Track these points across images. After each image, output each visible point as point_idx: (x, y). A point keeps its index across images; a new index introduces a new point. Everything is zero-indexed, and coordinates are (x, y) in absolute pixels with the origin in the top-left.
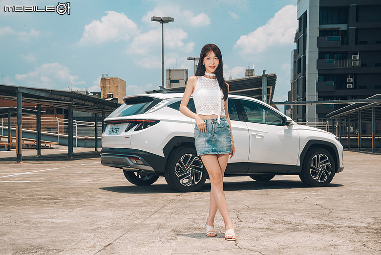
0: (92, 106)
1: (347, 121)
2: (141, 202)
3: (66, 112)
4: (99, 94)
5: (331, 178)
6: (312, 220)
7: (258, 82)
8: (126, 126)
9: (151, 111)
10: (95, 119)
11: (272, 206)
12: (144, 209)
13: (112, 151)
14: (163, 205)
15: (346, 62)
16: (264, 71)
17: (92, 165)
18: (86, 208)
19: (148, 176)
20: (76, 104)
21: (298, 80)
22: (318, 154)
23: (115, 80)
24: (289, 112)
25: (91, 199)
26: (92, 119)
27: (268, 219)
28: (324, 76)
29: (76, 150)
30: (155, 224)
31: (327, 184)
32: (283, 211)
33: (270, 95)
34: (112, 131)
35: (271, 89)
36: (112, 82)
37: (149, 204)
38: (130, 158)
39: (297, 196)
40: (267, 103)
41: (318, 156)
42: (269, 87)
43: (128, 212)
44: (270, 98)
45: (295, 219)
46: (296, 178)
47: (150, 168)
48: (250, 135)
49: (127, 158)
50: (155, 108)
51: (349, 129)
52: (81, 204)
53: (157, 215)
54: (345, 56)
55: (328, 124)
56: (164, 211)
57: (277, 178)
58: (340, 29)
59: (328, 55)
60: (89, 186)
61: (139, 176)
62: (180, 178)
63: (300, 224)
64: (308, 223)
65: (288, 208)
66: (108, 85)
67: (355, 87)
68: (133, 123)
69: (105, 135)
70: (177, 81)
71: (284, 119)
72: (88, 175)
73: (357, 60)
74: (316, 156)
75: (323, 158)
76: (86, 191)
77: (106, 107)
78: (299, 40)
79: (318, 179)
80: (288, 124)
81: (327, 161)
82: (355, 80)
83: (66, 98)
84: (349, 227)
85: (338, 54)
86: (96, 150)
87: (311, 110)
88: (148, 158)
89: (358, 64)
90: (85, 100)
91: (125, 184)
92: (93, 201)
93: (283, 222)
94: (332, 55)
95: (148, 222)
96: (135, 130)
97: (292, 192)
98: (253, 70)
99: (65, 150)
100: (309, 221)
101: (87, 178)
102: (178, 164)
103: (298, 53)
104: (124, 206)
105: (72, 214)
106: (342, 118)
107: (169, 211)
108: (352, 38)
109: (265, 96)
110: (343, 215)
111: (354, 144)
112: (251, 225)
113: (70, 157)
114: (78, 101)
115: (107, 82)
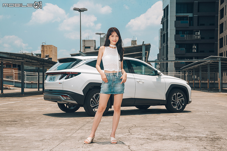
0: (36, 63)
1: (193, 72)
2: (69, 123)
3: (19, 66)
4: (40, 55)
5: (184, 107)
6: (174, 133)
7: (140, 48)
8: (60, 76)
9: (75, 67)
10: (38, 71)
11: (150, 125)
12: (72, 127)
13: (51, 92)
14: (83, 125)
15: (192, 36)
16: (143, 42)
17: (37, 100)
18: (35, 127)
19: (73, 107)
20: (26, 62)
21: (163, 47)
22: (176, 93)
23: (50, 46)
24: (158, 66)
25: (38, 121)
26: (35, 70)
27: (148, 132)
28: (179, 45)
29: (26, 90)
30: (79, 136)
31: (182, 111)
32: (156, 127)
33: (147, 56)
34: (51, 79)
35: (148, 53)
36: (48, 48)
37: (74, 124)
38: (62, 96)
39: (164, 119)
40: (145, 61)
41: (176, 94)
42: (146, 52)
43: (62, 129)
44: (147, 58)
45: (164, 132)
46: (163, 107)
47: (75, 102)
48: (136, 82)
49: (60, 96)
50: (78, 65)
51: (194, 77)
52: (32, 124)
53: (80, 131)
54: (191, 32)
55: (181, 74)
56: (84, 128)
57: (151, 107)
58: (188, 16)
59: (181, 32)
60: (36, 113)
61: (68, 106)
62: (93, 108)
63: (167, 136)
64: (171, 135)
65: (159, 126)
66: (45, 50)
67: (197, 52)
68: (64, 75)
69: (47, 82)
70: (89, 47)
71: (156, 72)
72: (35, 106)
73: (198, 35)
74: (175, 94)
75: (179, 95)
76: (34, 116)
77: (45, 63)
78: (164, 22)
79: (176, 108)
80: (158, 75)
81: (182, 97)
82: (197, 47)
83: (20, 58)
84: (196, 137)
85: (187, 32)
86: (39, 90)
87: (171, 65)
88: (74, 96)
89: (199, 38)
90: (32, 59)
91: (58, 111)
92: (39, 122)
93: (157, 134)
94: (184, 32)
95: (74, 135)
96: (65, 79)
97: (161, 116)
98: (136, 41)
99: (19, 90)
100: (172, 134)
101: (34, 108)
102: (92, 99)
103: (163, 30)
104: (59, 125)
105: (27, 131)
106: (190, 70)
107: (87, 128)
108: (195, 21)
109: (144, 57)
110: (192, 130)
111: (197, 86)
112: (138, 137)
113: (22, 94)
114: (27, 60)
115: (45, 48)
